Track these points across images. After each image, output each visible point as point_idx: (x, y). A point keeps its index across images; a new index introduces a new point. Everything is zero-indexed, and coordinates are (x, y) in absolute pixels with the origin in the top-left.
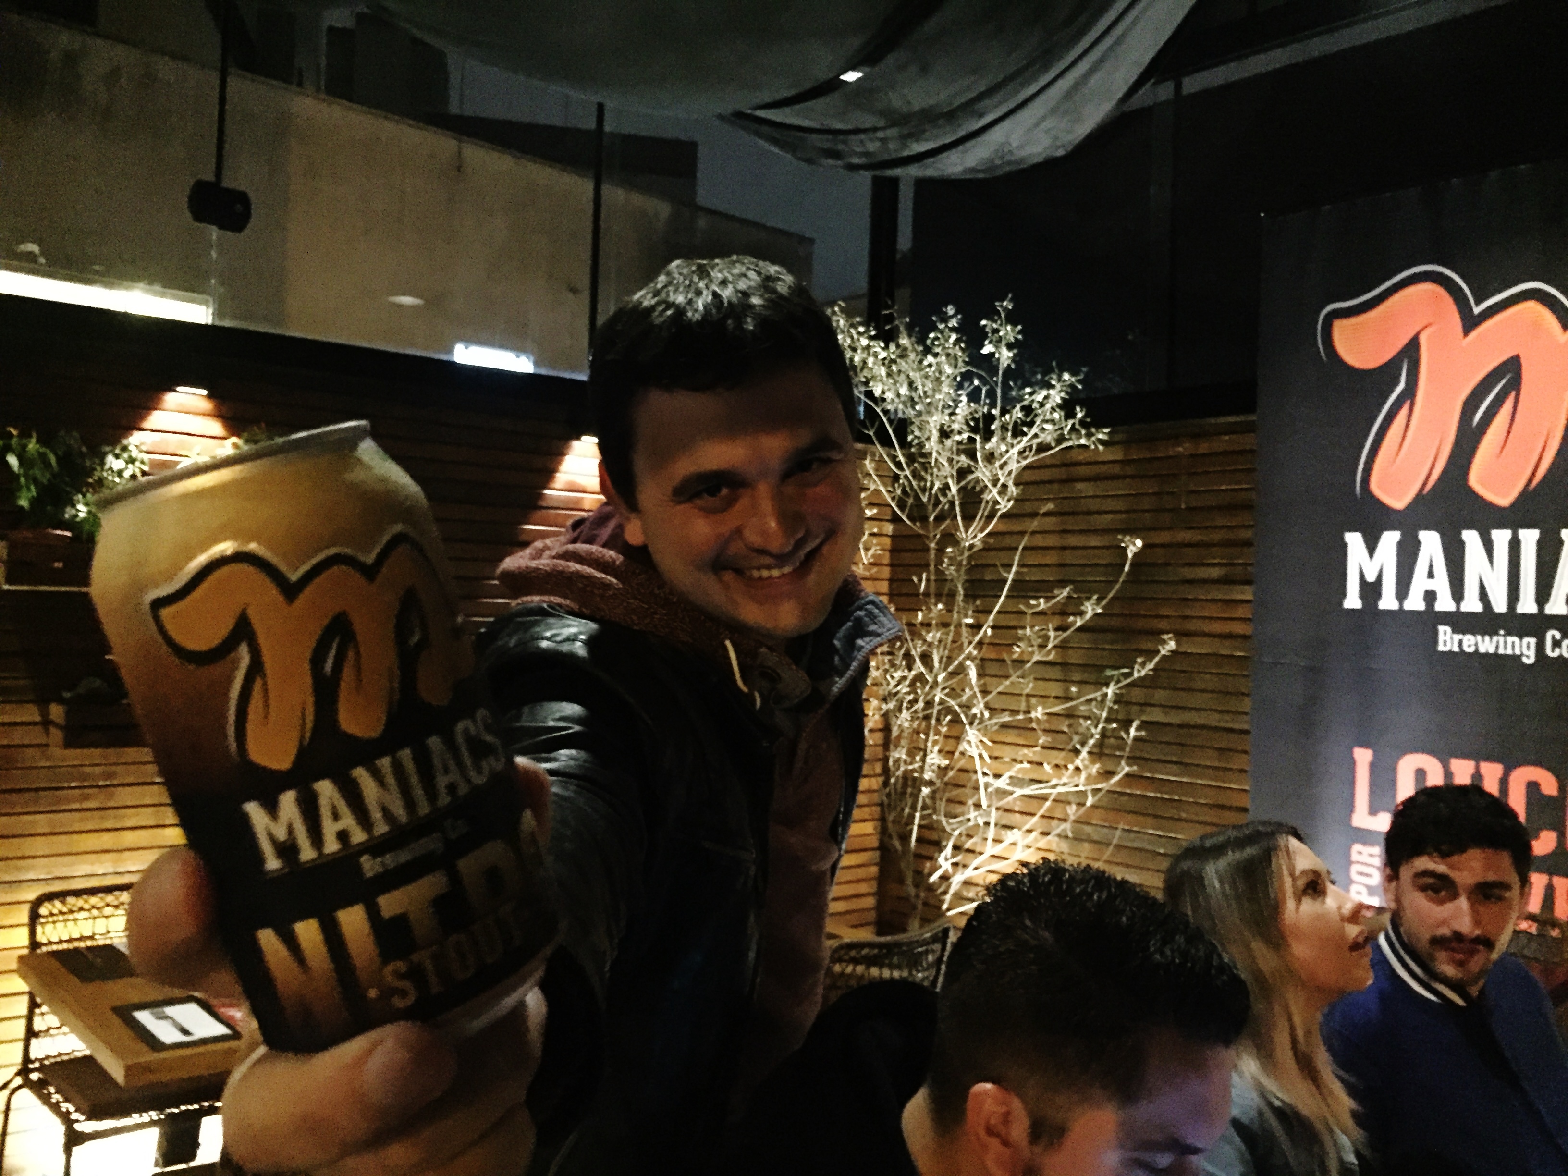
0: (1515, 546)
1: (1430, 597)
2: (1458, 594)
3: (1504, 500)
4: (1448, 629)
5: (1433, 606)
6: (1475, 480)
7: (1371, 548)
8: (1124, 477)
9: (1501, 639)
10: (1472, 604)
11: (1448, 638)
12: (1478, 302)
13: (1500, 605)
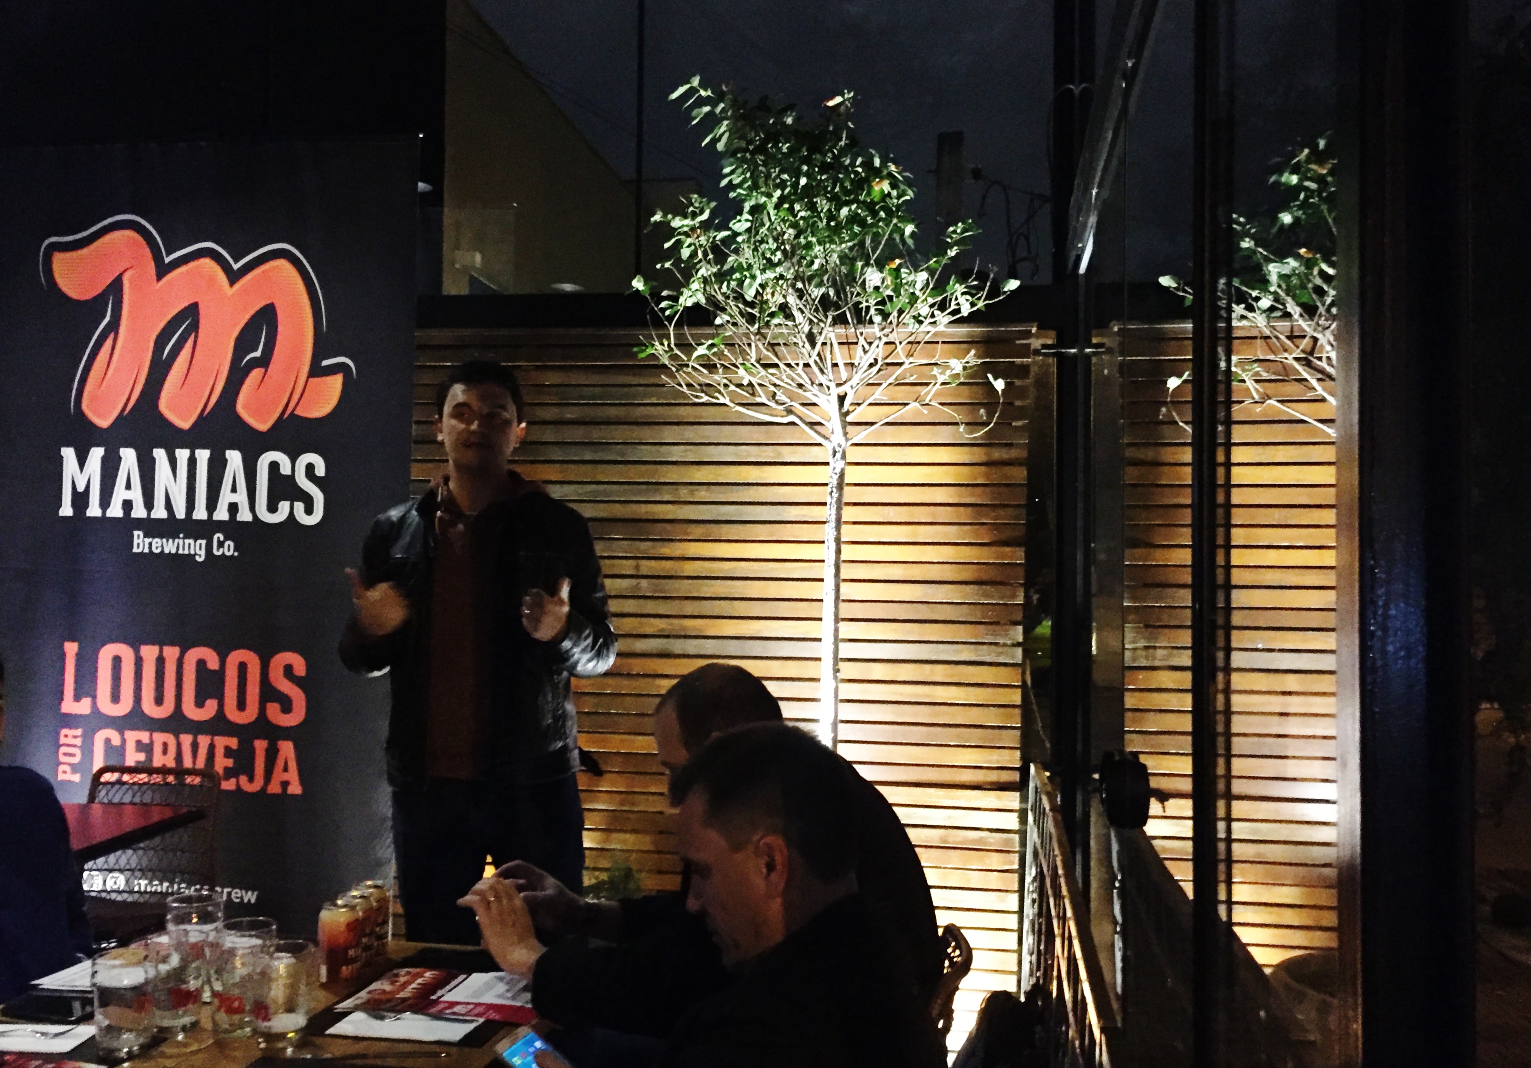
0: (192, 462)
1: (128, 505)
2: (149, 504)
3: (185, 424)
4: (141, 533)
5: (130, 515)
6: (163, 406)
7: (82, 461)
9: (181, 541)
10: (160, 512)
11: (140, 541)
12: (168, 254)
13: (181, 514)
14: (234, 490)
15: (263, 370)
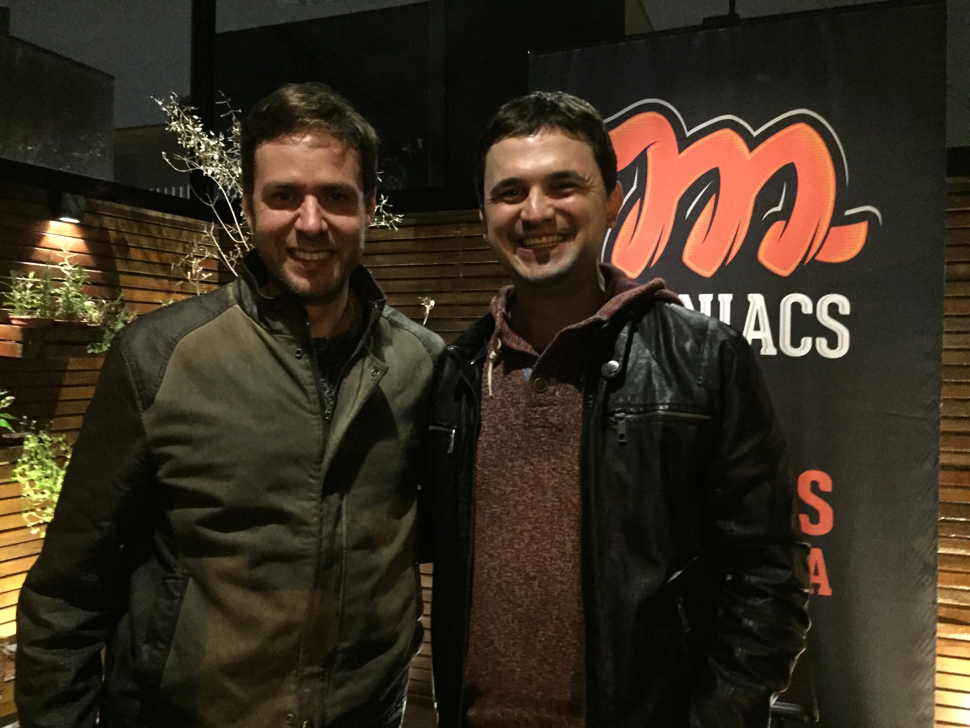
0: (715, 305)
3: (708, 272)
6: (686, 258)
8: (416, 252)
12: (689, 130)
14: (757, 327)
15: (783, 223)
